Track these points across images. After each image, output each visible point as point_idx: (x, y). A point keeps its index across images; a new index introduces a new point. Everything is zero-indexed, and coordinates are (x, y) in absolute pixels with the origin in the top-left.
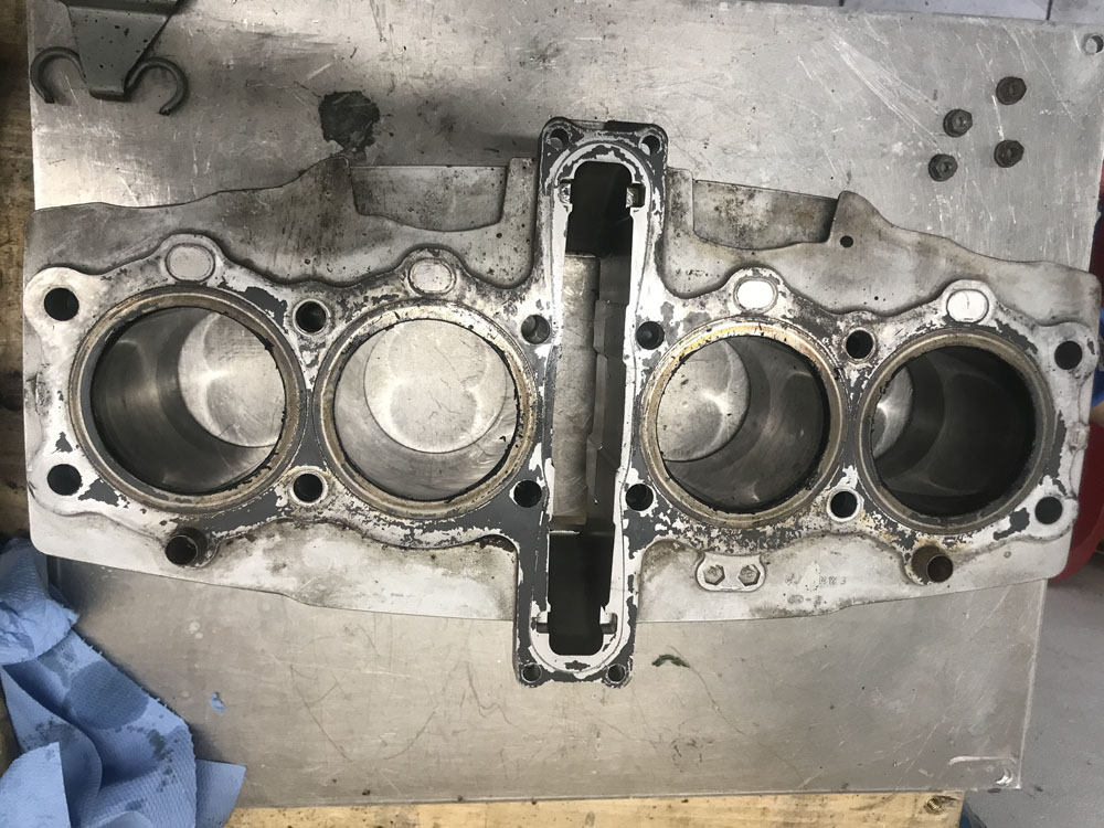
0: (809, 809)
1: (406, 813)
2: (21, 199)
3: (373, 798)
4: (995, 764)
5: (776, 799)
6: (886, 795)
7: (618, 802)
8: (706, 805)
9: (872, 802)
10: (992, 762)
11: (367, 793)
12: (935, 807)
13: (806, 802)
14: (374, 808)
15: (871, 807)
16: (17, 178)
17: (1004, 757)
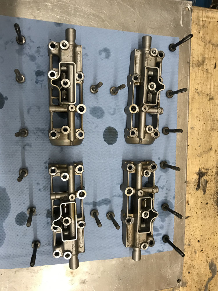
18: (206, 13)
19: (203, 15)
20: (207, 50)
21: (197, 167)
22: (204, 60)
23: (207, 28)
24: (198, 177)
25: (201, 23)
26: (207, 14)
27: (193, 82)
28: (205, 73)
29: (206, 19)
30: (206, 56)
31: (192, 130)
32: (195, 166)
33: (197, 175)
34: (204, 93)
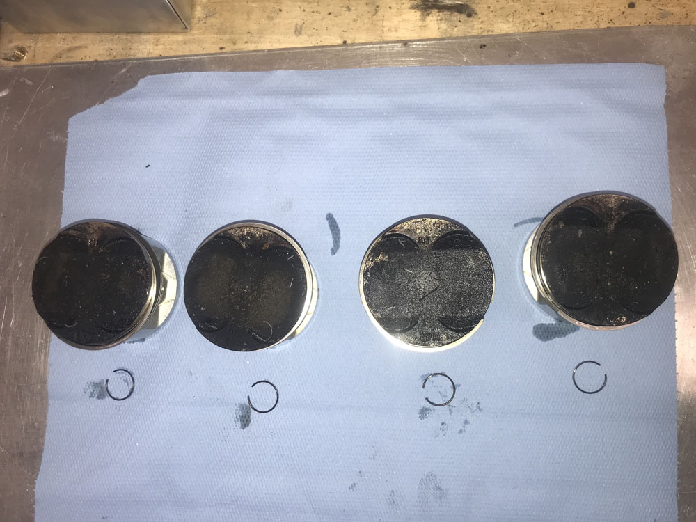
21: (404, 16)
24: (436, 10)
31: (303, 32)
32: (403, 20)
33: (428, 14)
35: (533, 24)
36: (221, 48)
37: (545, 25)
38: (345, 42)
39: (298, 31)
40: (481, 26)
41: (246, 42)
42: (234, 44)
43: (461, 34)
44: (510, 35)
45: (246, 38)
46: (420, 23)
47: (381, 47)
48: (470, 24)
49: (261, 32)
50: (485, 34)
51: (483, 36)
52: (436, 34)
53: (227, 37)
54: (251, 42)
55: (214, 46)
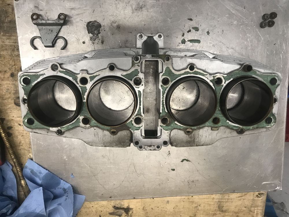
0: (225, 197)
1: (121, 202)
2: (17, 54)
3: (112, 199)
4: (274, 184)
5: (216, 195)
6: (245, 193)
7: (175, 197)
8: (198, 197)
9: (242, 195)
10: (274, 183)
11: (111, 197)
12: (259, 196)
13: (224, 196)
14: (113, 201)
15: (242, 196)
16: (15, 49)
17: (277, 182)
18: (260, 212)
19: (259, 210)
20: (231, 214)
21: (134, 206)
22: (224, 212)
23: (248, 214)
24: (125, 208)
25: (253, 209)
26: (260, 214)
27: (206, 202)
28: (213, 213)
29: (256, 213)
30: (227, 214)
31: (166, 202)
32: (135, 205)
33: (127, 207)
34: (197, 212)
35: (95, 203)
36: (192, 197)
37: (91, 203)
38: (153, 198)
39: (168, 202)
40: (111, 203)
41: (184, 199)
42: (188, 198)
43: (117, 201)
44: (102, 201)
45: (184, 200)
46: (130, 204)
47: (142, 197)
48: (114, 204)
49: (180, 201)
50: (110, 201)
51: (111, 200)
52: (125, 201)
53: (191, 200)
54: (183, 199)
55: (195, 198)
